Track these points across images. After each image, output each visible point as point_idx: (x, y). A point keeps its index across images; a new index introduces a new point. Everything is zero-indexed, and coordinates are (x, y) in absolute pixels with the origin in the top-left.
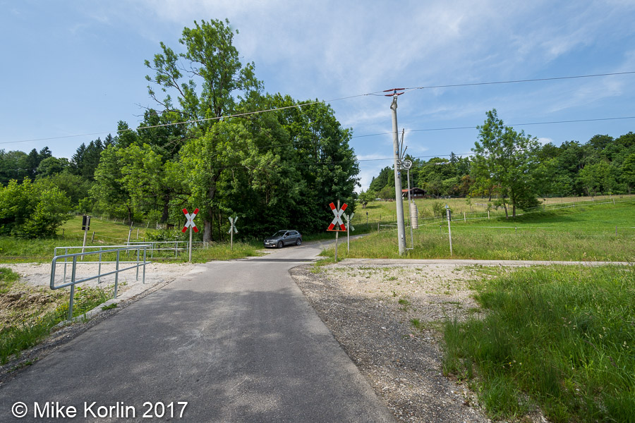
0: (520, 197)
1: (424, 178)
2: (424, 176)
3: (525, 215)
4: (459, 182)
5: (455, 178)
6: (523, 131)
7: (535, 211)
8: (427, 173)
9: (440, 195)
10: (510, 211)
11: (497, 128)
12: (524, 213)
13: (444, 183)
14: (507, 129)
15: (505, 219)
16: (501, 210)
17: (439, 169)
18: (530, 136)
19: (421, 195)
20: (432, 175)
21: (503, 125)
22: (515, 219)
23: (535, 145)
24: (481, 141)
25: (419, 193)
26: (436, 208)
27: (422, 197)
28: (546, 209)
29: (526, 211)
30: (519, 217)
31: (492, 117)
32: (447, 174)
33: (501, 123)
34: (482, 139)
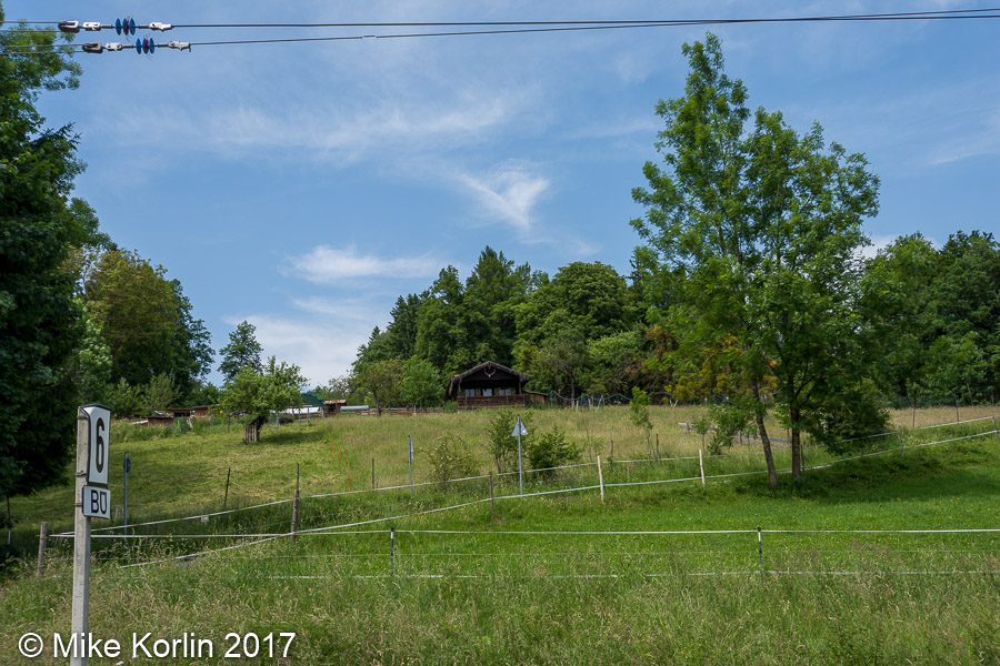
0: (815, 391)
1: (533, 333)
2: (533, 324)
3: (837, 466)
4: (645, 348)
5: (630, 335)
6: (818, 129)
7: (874, 453)
8: (543, 311)
9: (579, 391)
10: (782, 449)
11: (723, 110)
12: (835, 460)
13: (594, 349)
14: (761, 118)
15: (766, 486)
16: (746, 450)
17: (584, 298)
18: (837, 148)
19: (508, 392)
20: (559, 320)
21: (746, 104)
22: (801, 485)
23: (858, 184)
24: (670, 159)
25: (504, 385)
26: (504, 442)
27: (511, 401)
28: (910, 445)
29: (841, 452)
30: (814, 476)
31: (707, 71)
32: (609, 319)
33: (739, 96)
34: (673, 151)
